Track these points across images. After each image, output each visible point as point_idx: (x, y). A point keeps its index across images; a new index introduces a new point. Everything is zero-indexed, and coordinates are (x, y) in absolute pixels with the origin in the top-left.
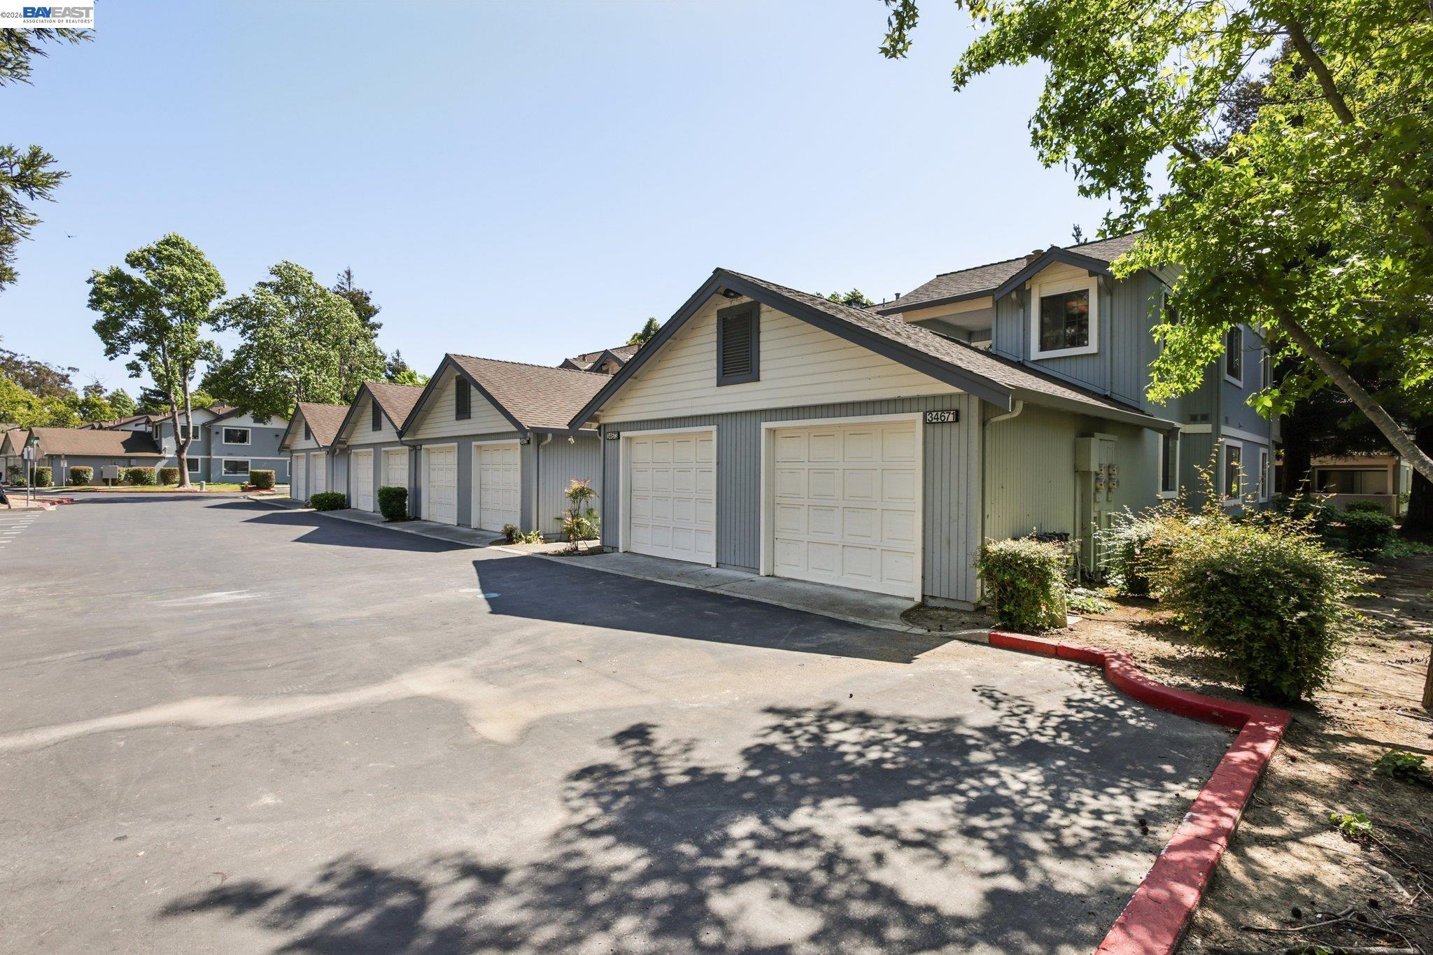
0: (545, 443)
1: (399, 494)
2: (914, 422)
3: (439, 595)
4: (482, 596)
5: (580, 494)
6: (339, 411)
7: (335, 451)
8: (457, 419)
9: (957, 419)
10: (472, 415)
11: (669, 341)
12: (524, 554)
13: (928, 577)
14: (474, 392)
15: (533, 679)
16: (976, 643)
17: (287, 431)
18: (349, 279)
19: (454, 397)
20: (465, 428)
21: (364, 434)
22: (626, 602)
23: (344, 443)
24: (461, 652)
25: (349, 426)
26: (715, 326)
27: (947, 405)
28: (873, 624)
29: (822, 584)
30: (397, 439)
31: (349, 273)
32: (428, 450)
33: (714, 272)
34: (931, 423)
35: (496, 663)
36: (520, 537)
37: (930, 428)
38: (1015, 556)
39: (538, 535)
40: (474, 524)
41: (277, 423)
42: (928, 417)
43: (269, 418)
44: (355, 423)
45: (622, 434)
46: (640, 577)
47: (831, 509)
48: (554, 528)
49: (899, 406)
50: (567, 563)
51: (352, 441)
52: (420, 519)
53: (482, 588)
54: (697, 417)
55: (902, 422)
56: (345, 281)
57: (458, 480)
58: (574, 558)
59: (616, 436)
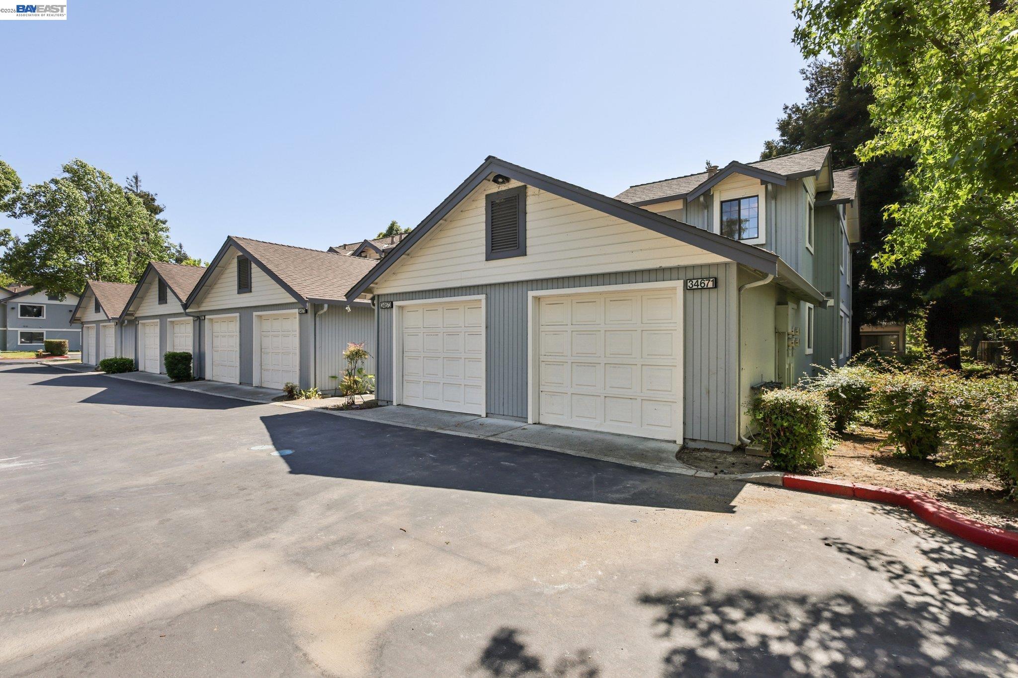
0: (321, 312)
1: (185, 358)
2: (675, 288)
3: (230, 454)
4: (276, 454)
5: (355, 356)
6: (127, 288)
7: (123, 322)
8: (239, 293)
9: (716, 286)
10: (253, 289)
11: (441, 222)
12: (307, 408)
13: (689, 422)
14: (255, 268)
15: (361, 561)
16: (769, 485)
17: (78, 307)
18: (136, 183)
19: (236, 274)
20: (245, 300)
21: (151, 306)
22: (422, 455)
23: (132, 315)
24: (267, 527)
25: (136, 301)
26: (484, 209)
27: (705, 274)
28: (659, 468)
29: (587, 430)
30: (182, 311)
31: (136, 178)
32: (211, 320)
33: (486, 160)
34: (691, 289)
35: (311, 539)
36: (301, 393)
37: (690, 294)
38: (793, 405)
39: (317, 392)
40: (256, 382)
41: (70, 300)
42: (689, 284)
43: (63, 295)
44: (142, 298)
45: (395, 303)
46: (423, 428)
47: (593, 365)
48: (330, 385)
49: (660, 275)
50: (348, 416)
51: (139, 314)
52: (204, 379)
53: (274, 444)
54: (466, 287)
55: (661, 290)
56: (133, 184)
57: (240, 345)
58: (354, 412)
59: (389, 305)
